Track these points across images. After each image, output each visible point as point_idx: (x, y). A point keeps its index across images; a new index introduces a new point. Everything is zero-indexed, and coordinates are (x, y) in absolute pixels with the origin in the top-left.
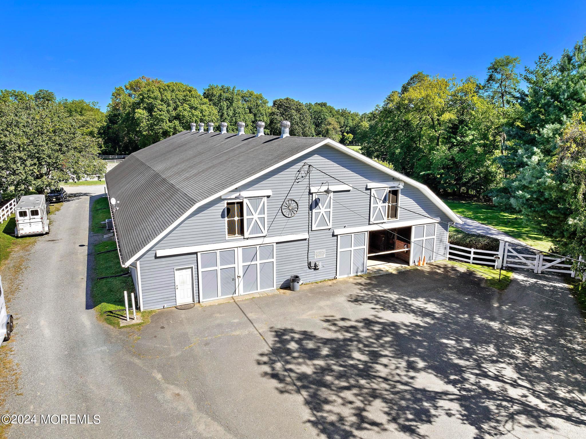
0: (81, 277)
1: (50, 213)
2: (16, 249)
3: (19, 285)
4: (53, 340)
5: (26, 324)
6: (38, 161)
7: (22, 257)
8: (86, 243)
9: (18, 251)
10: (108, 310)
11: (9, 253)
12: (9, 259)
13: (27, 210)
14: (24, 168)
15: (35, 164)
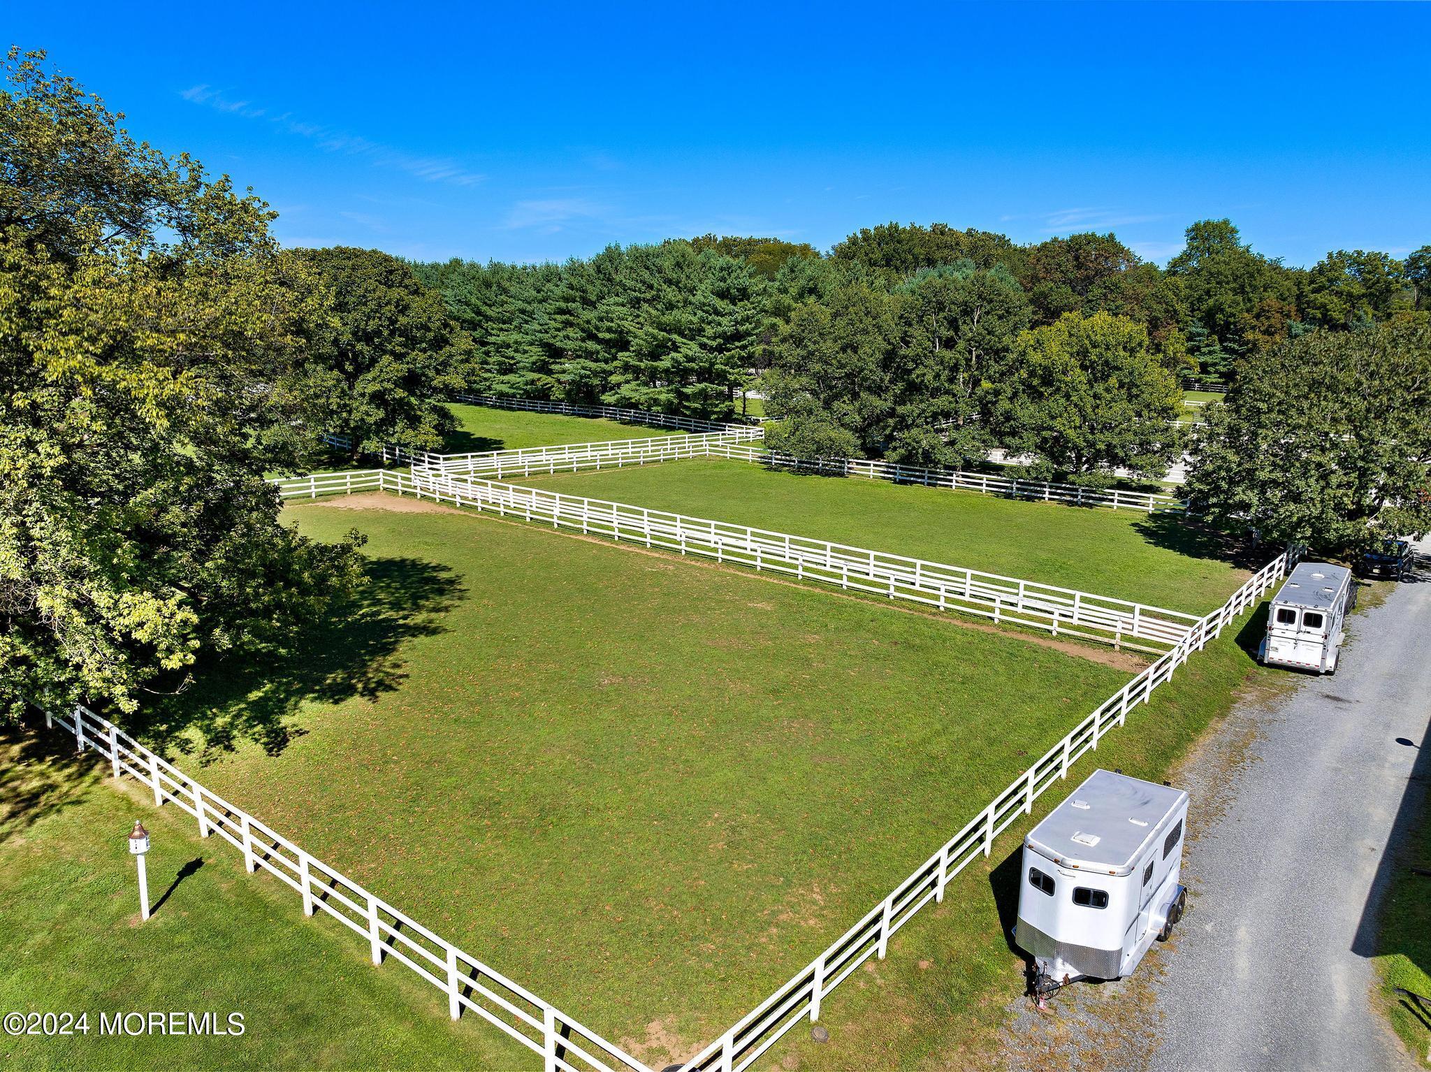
0: (1370, 842)
1: (1354, 608)
2: (1249, 697)
3: (1224, 802)
4: (1249, 995)
5: (1208, 918)
6: (1359, 477)
7: (1253, 723)
8: (1418, 738)
9: (1252, 704)
10: (1410, 988)
11: (1232, 702)
12: (1227, 720)
13: (1298, 611)
14: (1323, 489)
15: (1349, 485)
